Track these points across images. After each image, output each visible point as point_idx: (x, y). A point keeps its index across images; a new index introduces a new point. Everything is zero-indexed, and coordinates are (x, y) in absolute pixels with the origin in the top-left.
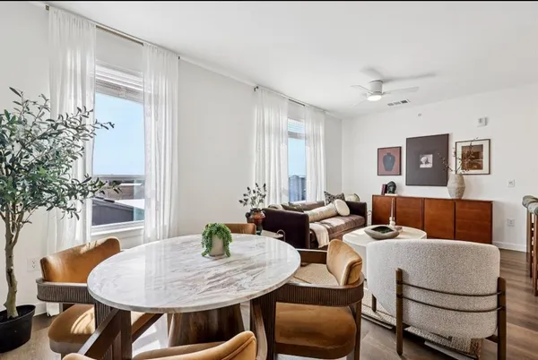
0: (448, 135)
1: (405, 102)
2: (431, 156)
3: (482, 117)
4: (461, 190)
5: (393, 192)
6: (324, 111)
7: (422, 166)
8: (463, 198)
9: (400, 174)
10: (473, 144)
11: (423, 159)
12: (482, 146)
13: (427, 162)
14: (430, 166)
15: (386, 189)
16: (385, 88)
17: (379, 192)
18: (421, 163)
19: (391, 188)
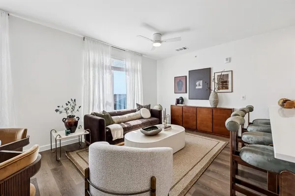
0: (210, 68)
1: (185, 48)
2: (202, 81)
3: (228, 57)
4: (216, 102)
5: (182, 103)
6: (141, 55)
7: (197, 87)
8: (217, 107)
9: (186, 92)
10: (223, 73)
11: (197, 83)
12: (228, 75)
13: (200, 85)
14: (201, 87)
15: (178, 102)
16: (163, 38)
17: (174, 103)
18: (197, 86)
19: (181, 101)
